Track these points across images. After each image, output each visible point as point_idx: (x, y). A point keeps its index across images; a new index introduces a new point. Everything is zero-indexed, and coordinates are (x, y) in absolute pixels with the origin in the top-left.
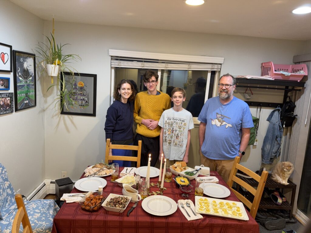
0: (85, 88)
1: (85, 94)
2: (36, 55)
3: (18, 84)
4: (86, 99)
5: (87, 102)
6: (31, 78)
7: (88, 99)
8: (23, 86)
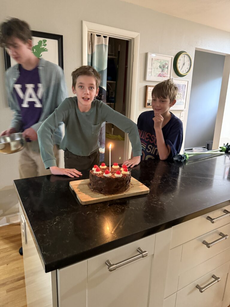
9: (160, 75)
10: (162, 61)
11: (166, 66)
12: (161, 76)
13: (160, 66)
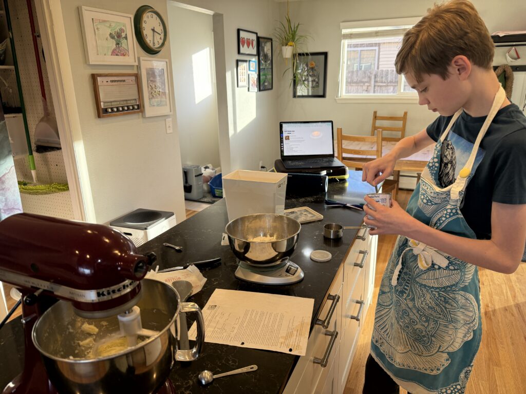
0: (316, 68)
1: (315, 75)
2: (273, 40)
3: (261, 67)
4: (317, 80)
5: (317, 83)
6: (269, 62)
7: (319, 79)
8: (264, 69)
9: (115, 53)
10: (113, 25)
11: (122, 34)
12: (117, 55)
13: (111, 34)
